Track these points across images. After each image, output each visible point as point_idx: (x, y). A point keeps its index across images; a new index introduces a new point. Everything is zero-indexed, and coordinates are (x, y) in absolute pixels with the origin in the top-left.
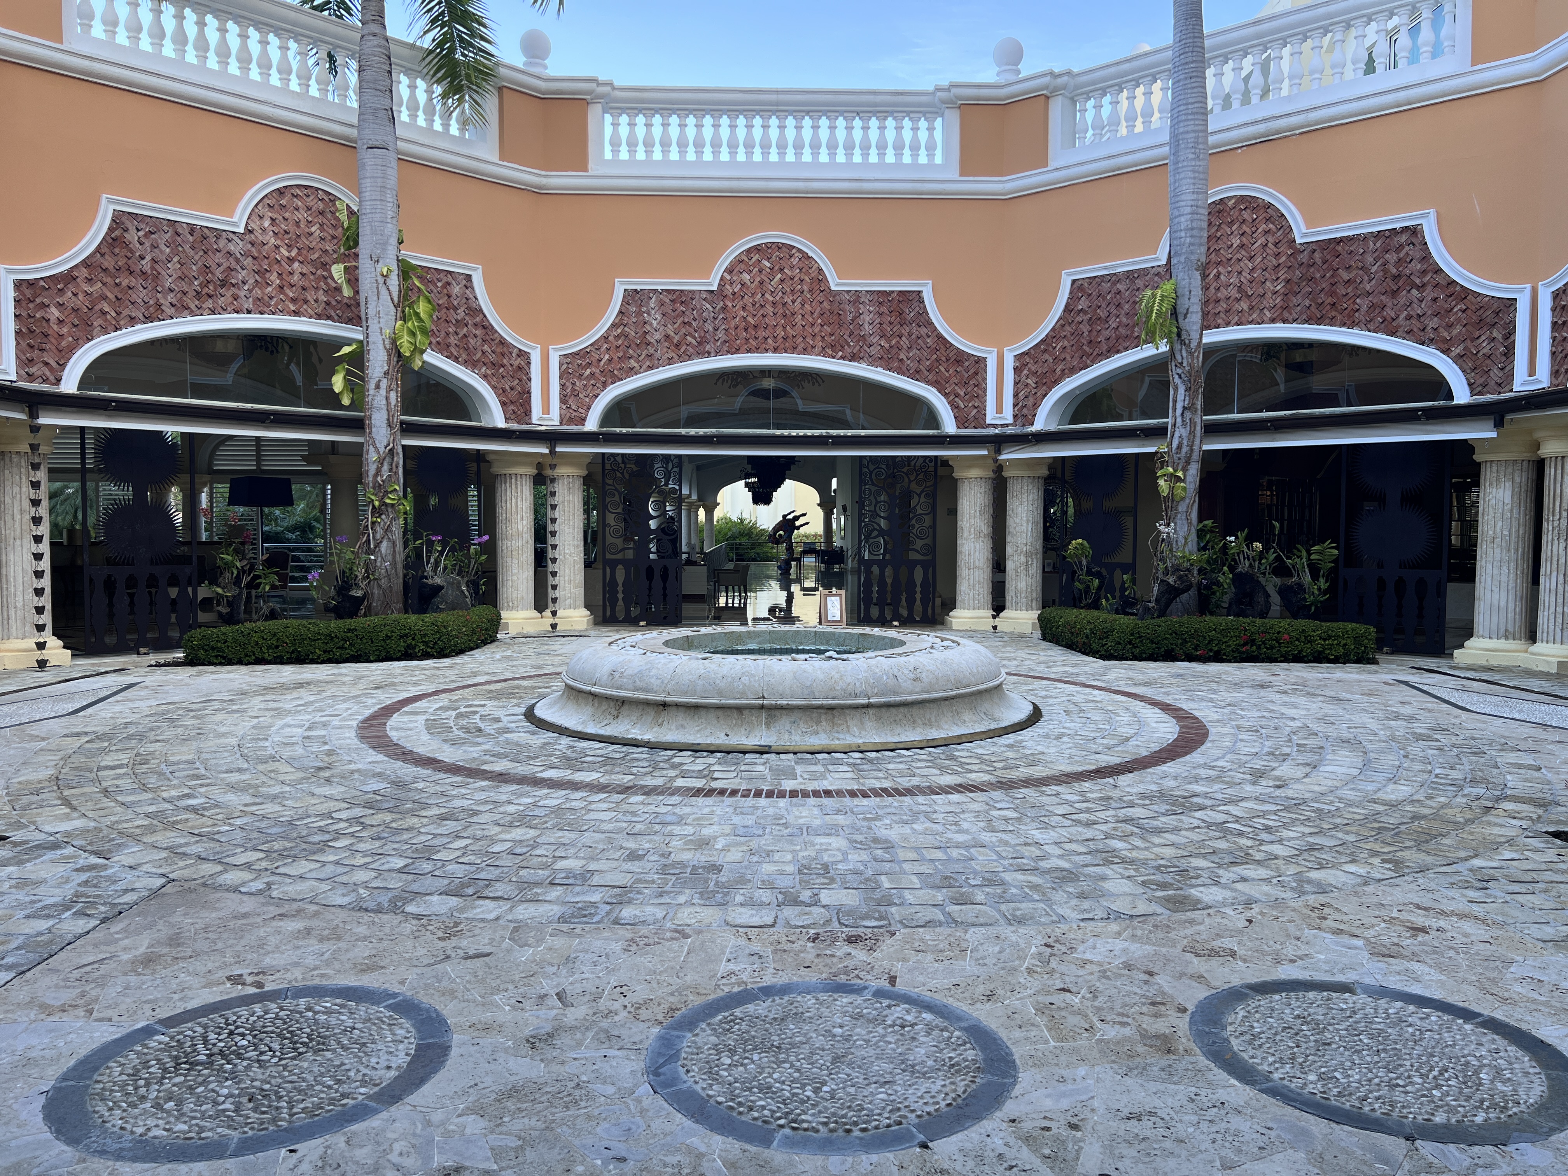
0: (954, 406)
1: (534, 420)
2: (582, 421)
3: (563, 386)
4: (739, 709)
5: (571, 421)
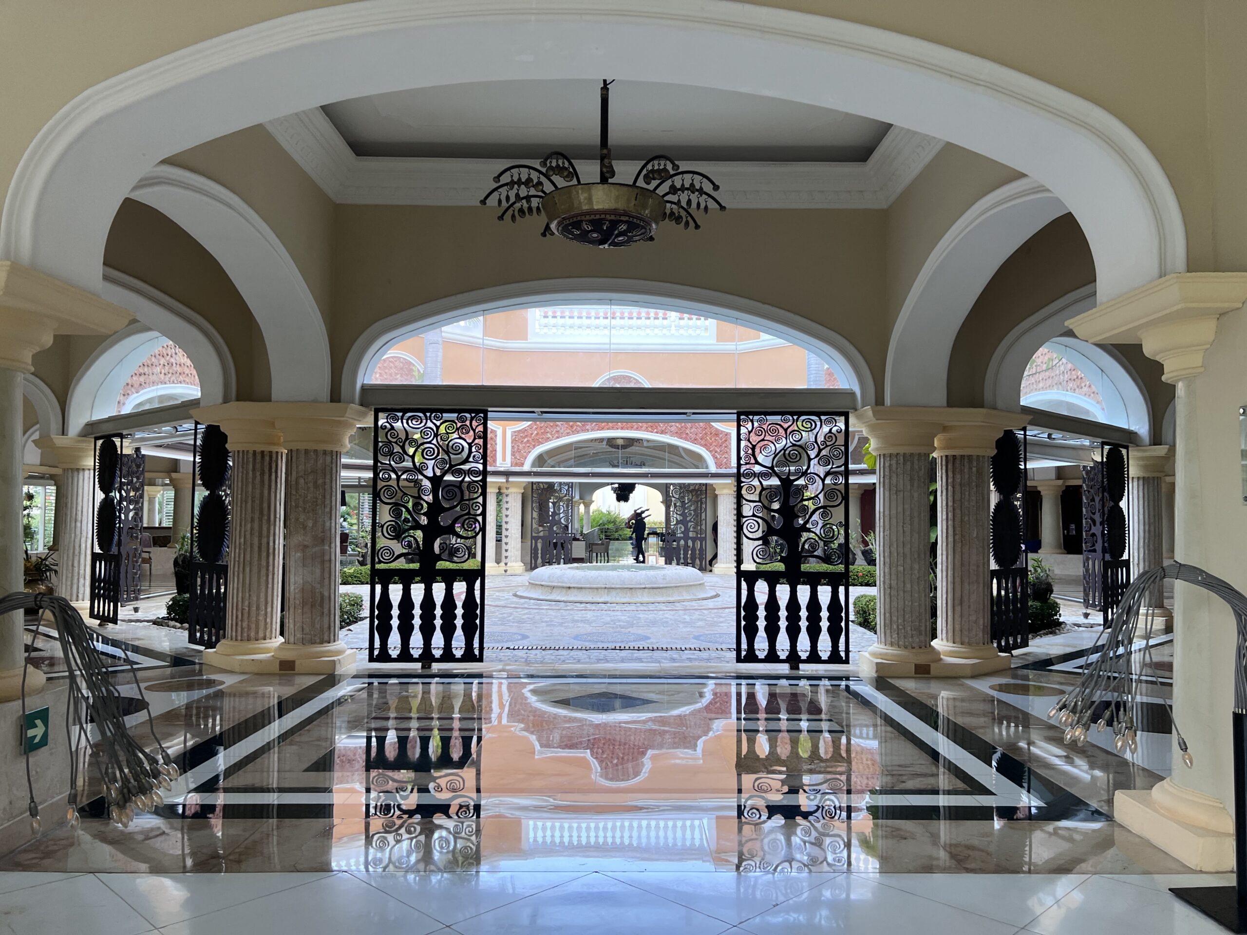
0: (715, 457)
1: (498, 465)
2: (522, 465)
3: (513, 447)
4: (597, 589)
5: (516, 465)
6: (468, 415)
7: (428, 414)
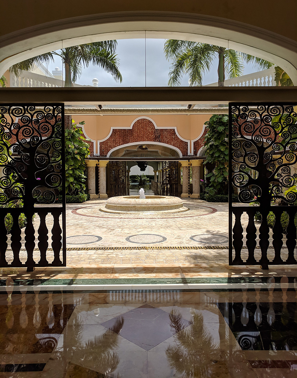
1: (94, 155)
6: (51, 108)
7: (26, 107)
